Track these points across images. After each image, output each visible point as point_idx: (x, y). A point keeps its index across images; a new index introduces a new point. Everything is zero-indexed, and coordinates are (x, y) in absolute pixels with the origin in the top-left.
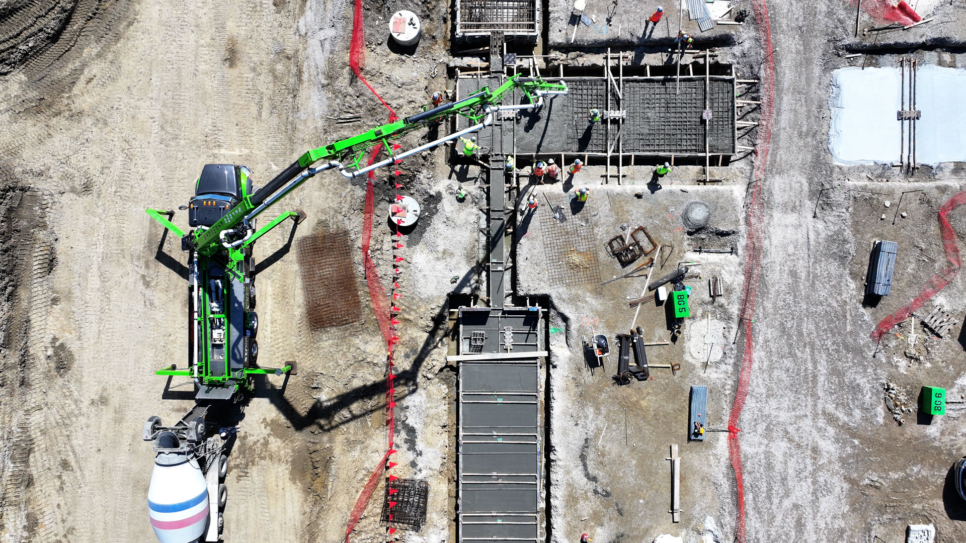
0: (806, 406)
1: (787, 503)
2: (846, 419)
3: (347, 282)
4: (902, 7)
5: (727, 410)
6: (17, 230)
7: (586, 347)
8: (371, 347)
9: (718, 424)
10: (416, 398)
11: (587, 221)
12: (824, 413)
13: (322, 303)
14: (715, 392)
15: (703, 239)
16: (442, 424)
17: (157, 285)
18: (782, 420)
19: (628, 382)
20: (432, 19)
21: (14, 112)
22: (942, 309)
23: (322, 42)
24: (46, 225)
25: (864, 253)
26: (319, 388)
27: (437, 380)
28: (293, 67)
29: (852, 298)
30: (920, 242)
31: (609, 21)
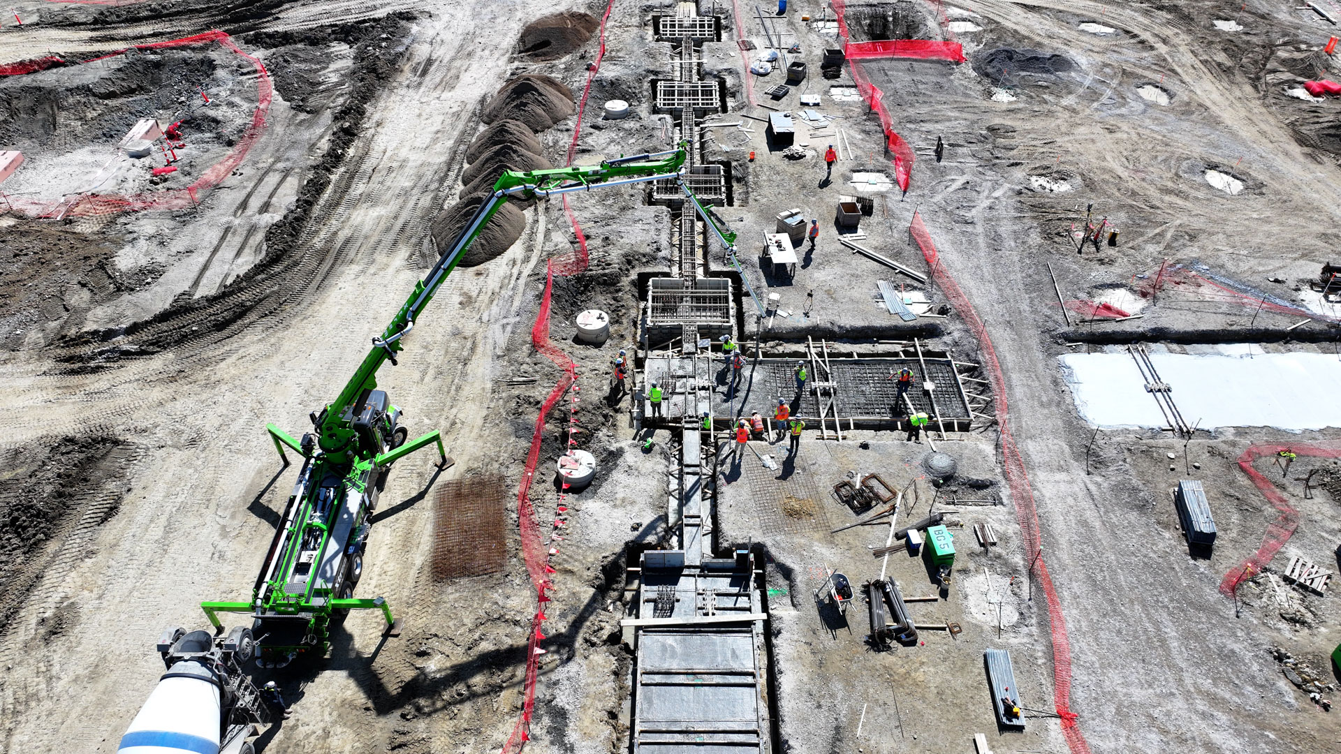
2: (1237, 699)
3: (494, 529)
4: (1107, 308)
5: (1048, 687)
6: (85, 480)
7: (820, 604)
8: (514, 603)
9: (1039, 707)
10: (572, 667)
11: (804, 469)
12: (1200, 692)
13: (456, 549)
14: (1022, 661)
15: (955, 492)
16: (608, 708)
17: (237, 536)
18: (1138, 700)
19: (889, 648)
20: (621, 323)
21: (145, 382)
22: (1301, 561)
23: (504, 326)
24: (123, 476)
25: (1166, 502)
26: (428, 654)
27: (604, 648)
28: (469, 344)
29: (1172, 548)
30: (1232, 492)
31: (806, 315)
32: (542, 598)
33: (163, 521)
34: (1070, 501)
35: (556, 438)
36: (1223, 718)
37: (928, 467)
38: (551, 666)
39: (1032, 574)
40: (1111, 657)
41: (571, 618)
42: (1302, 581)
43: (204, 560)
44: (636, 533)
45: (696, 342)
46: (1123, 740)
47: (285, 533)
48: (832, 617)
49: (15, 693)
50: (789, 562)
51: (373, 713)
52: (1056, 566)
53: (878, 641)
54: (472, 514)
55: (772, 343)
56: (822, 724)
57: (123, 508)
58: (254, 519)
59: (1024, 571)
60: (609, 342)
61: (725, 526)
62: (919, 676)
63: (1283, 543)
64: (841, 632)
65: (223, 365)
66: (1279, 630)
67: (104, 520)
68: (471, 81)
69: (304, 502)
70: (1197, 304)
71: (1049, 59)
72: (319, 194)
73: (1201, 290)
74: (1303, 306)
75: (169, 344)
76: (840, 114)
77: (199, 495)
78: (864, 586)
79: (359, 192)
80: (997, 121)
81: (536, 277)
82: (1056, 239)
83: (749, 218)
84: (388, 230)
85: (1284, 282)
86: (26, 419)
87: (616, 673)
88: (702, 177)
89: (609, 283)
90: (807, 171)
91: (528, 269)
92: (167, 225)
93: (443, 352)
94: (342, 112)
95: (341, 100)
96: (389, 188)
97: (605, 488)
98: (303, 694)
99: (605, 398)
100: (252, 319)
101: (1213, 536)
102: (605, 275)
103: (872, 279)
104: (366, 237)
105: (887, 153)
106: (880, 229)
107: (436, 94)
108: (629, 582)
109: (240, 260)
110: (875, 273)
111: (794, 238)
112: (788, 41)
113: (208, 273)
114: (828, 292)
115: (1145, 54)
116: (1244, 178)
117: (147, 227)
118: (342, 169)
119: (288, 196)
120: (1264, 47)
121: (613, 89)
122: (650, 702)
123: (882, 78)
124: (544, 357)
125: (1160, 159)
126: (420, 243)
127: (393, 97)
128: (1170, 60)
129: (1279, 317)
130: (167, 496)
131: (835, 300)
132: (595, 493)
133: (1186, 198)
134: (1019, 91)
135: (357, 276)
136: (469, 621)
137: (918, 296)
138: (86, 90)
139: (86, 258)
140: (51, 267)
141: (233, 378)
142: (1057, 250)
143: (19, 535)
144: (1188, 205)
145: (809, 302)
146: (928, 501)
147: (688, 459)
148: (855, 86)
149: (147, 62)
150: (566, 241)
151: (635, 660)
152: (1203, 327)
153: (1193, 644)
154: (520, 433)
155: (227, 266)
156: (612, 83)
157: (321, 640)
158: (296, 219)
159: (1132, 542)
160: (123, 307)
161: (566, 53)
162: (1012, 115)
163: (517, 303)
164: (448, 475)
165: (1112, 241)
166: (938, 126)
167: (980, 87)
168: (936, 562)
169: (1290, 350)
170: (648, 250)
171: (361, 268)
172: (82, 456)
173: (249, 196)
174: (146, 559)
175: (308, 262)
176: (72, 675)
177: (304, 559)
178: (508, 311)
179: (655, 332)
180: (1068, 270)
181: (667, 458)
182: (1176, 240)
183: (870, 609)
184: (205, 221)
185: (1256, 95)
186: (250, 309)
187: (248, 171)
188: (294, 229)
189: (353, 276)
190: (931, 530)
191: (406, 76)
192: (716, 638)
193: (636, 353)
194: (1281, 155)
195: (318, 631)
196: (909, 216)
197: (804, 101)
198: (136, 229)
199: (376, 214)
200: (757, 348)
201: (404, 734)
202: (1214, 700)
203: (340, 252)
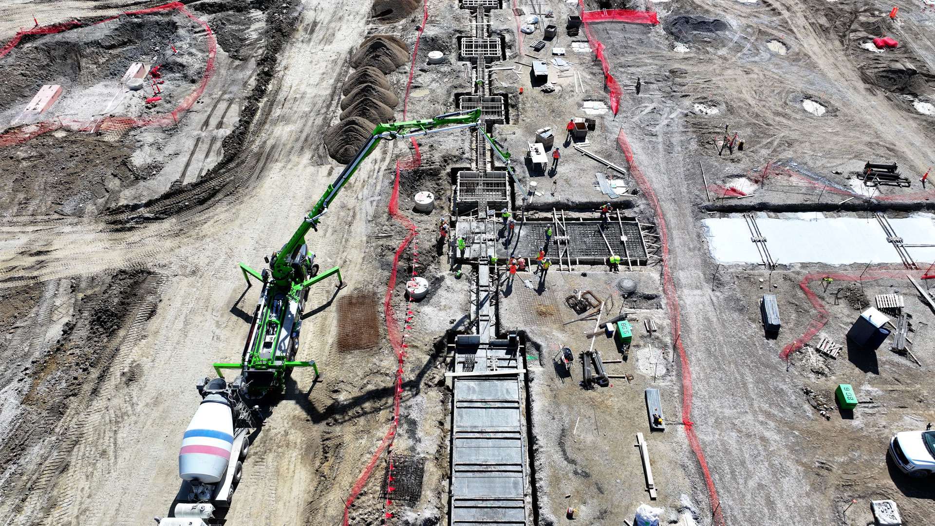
0: (744, 405)
1: (752, 483)
2: (781, 415)
3: (372, 323)
4: (734, 190)
5: (679, 408)
6: (135, 295)
7: (556, 364)
8: (385, 364)
9: (674, 419)
10: (419, 398)
11: (549, 288)
12: (761, 411)
13: (350, 334)
14: (666, 395)
15: (635, 301)
16: (439, 420)
17: (226, 327)
18: (727, 415)
19: (593, 388)
20: (441, 199)
21: (160, 236)
22: (827, 340)
23: (372, 202)
24: (156, 293)
25: (755, 307)
26: (339, 391)
27: (436, 388)
28: (351, 213)
29: (756, 333)
30: (794, 301)
31: (552, 195)
32: (401, 361)
33: (182, 318)
34: (701, 306)
35: (405, 270)
36: (772, 424)
37: (620, 287)
38: (407, 398)
39: (675, 347)
40: (715, 393)
41: (417, 372)
42: (825, 351)
43: (209, 340)
44: (453, 325)
45: (486, 211)
46: (717, 436)
47: (256, 326)
48: (562, 371)
49: (115, 412)
50: (539, 341)
51: (311, 423)
52: (689, 343)
53: (587, 384)
54: (359, 314)
55: (531, 212)
56: (555, 428)
57: (159, 311)
58: (234, 317)
59: (671, 346)
60: (434, 211)
61: (503, 321)
62: (609, 403)
63: (818, 330)
64: (567, 380)
65: (205, 226)
66: (809, 378)
67: (149, 318)
68: (342, 37)
69: (266, 308)
70: (788, 188)
71: (712, 23)
72: (253, 116)
73: (791, 179)
74: (851, 189)
75: (172, 213)
76: (577, 61)
77: (201, 303)
78: (581, 354)
79: (277, 115)
80: (676, 66)
81: (390, 171)
82: (707, 146)
83: (519, 132)
84: (297, 140)
85: (841, 174)
86: (95, 259)
87: (442, 402)
88: (490, 104)
89: (434, 174)
90: (555, 101)
91: (384, 166)
92: (160, 136)
93: (336, 218)
94: (262, 60)
95: (260, 51)
96: (296, 112)
97: (434, 299)
98: (271, 413)
99: (433, 246)
100: (220, 198)
101: (779, 326)
102: (431, 169)
103: (593, 172)
104: (284, 145)
105: (606, 88)
106: (599, 139)
107: (321, 47)
108: (449, 352)
109: (209, 160)
110: (595, 168)
111: (546, 146)
112: (546, 9)
113: (190, 168)
114: (566, 180)
115: (775, 18)
116: (826, 105)
117: (148, 138)
118: (265, 99)
119: (233, 118)
120: (851, 13)
121: (433, 43)
122: (461, 417)
123: (605, 36)
124: (396, 221)
125: (776, 92)
126: (317, 148)
127: (294, 50)
128: (790, 22)
129: (835, 196)
130: (183, 304)
131: (570, 185)
132: (428, 302)
133: (789, 119)
134: (691, 45)
135: (281, 170)
136: (360, 373)
137: (620, 182)
138: (97, 44)
139: (114, 158)
140: (94, 164)
141: (213, 234)
142: (707, 153)
143: (102, 326)
144: (790, 123)
145: (554, 187)
146: (619, 306)
147: (481, 283)
148: (587, 42)
149: (133, 24)
150: (407, 147)
151: (453, 395)
152: (789, 202)
153: (761, 385)
154: (384, 267)
155: (201, 164)
156: (433, 39)
157: (281, 384)
158: (241, 133)
159: (733, 330)
160: (141, 190)
161: (403, 18)
162: (686, 62)
163: (378, 188)
164: (343, 292)
165: (741, 147)
166: (639, 70)
167: (667, 42)
168: (622, 341)
169: (840, 216)
170: (457, 153)
171: (282, 165)
172: (132, 281)
173: (209, 117)
174: (176, 339)
175: (250, 161)
176: (144, 403)
177: (268, 340)
178: (374, 192)
179: (462, 205)
180: (712, 166)
181: (470, 282)
182: (780, 146)
183: (583, 367)
184: (184, 134)
185: (842, 48)
186: (218, 191)
187: (207, 100)
188: (240, 140)
189: (278, 170)
190: (619, 323)
191: (300, 34)
192: (498, 383)
193: (450, 218)
194: (851, 90)
195: (279, 379)
196: (617, 130)
197: (555, 52)
198: (141, 139)
199: (289, 129)
200: (523, 215)
201: (329, 433)
202: (768, 415)
203: (269, 154)
